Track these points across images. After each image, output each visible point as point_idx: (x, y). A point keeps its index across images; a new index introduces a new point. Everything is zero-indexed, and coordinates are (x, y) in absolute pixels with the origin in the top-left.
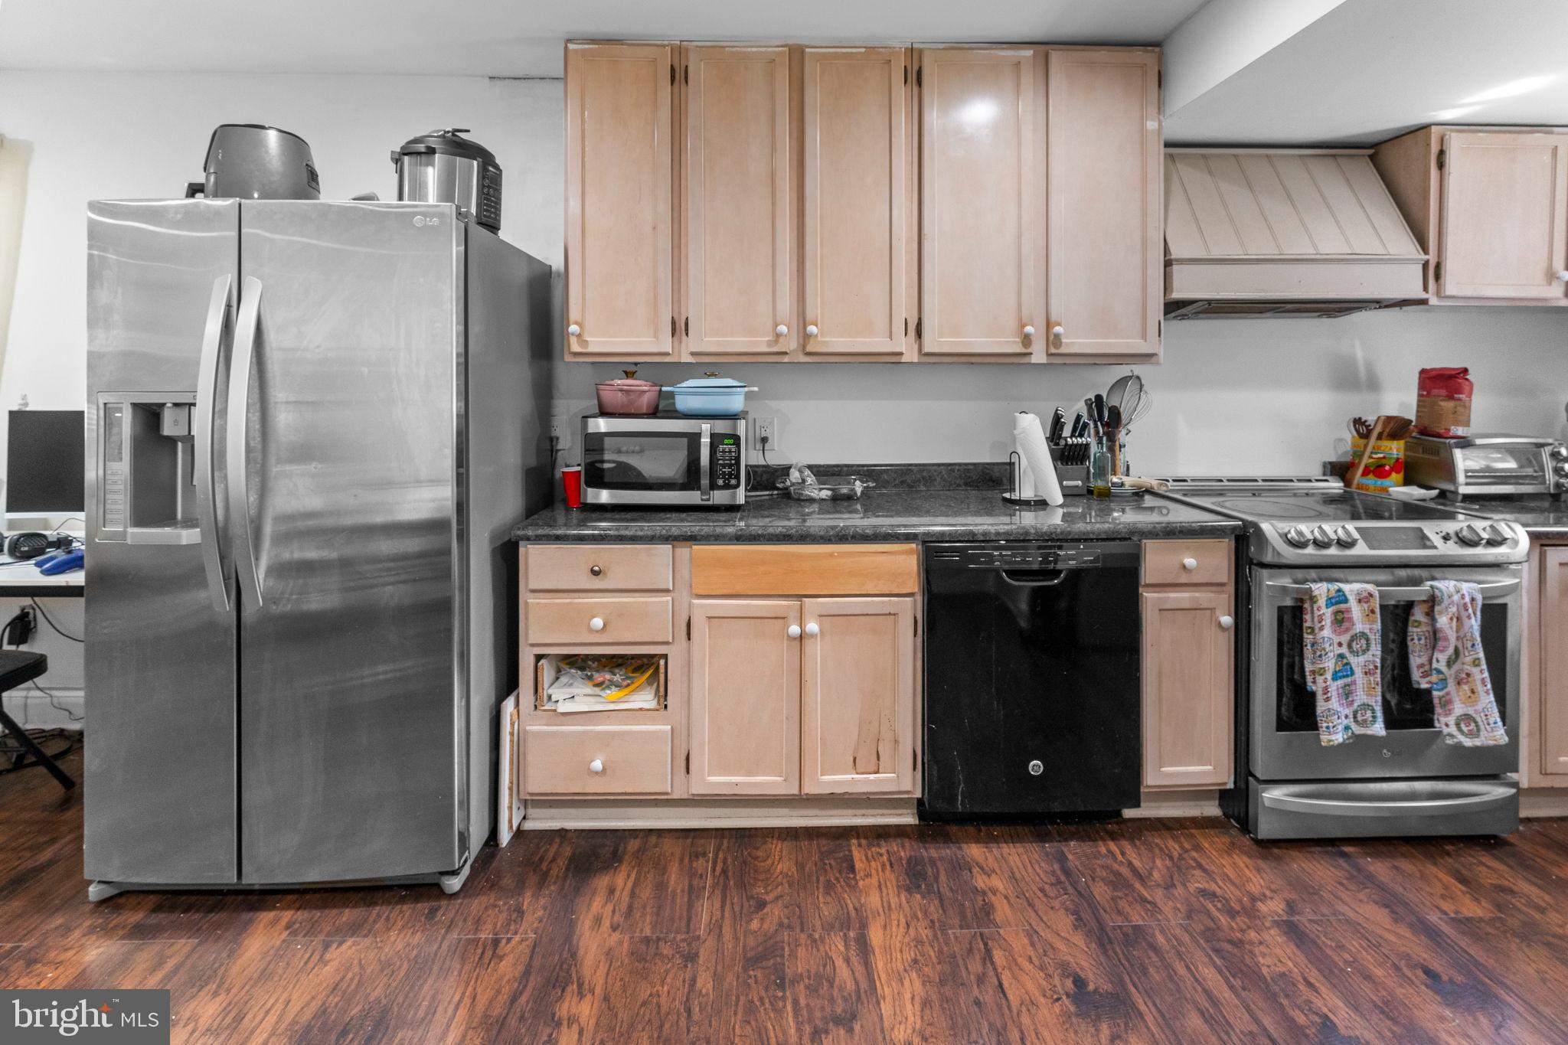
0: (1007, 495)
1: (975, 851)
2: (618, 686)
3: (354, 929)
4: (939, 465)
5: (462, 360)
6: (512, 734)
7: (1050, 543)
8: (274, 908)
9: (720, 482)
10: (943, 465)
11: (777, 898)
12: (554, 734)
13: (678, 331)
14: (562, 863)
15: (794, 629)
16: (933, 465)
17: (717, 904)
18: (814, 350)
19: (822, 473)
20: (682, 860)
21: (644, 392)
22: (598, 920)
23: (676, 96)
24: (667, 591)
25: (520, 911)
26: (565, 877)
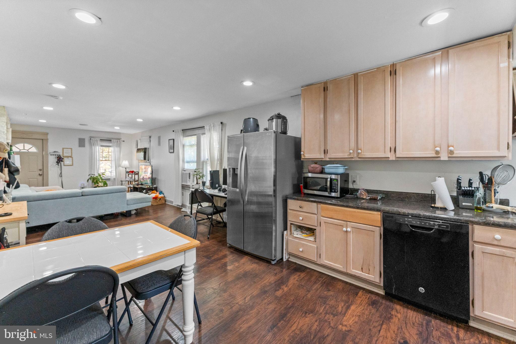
0: (433, 205)
1: (398, 307)
2: (307, 234)
3: (257, 263)
4: (413, 193)
5: (275, 160)
6: (286, 238)
7: (428, 219)
8: (247, 256)
9: (333, 191)
10: (415, 193)
11: (333, 291)
12: (293, 241)
13: (326, 153)
14: (293, 268)
15: (345, 229)
16: (411, 193)
17: (320, 286)
18: (361, 157)
19: (369, 192)
20: (316, 277)
21: (317, 168)
22: (295, 278)
23: (325, 94)
24: (315, 214)
25: (282, 271)
26: (292, 270)
